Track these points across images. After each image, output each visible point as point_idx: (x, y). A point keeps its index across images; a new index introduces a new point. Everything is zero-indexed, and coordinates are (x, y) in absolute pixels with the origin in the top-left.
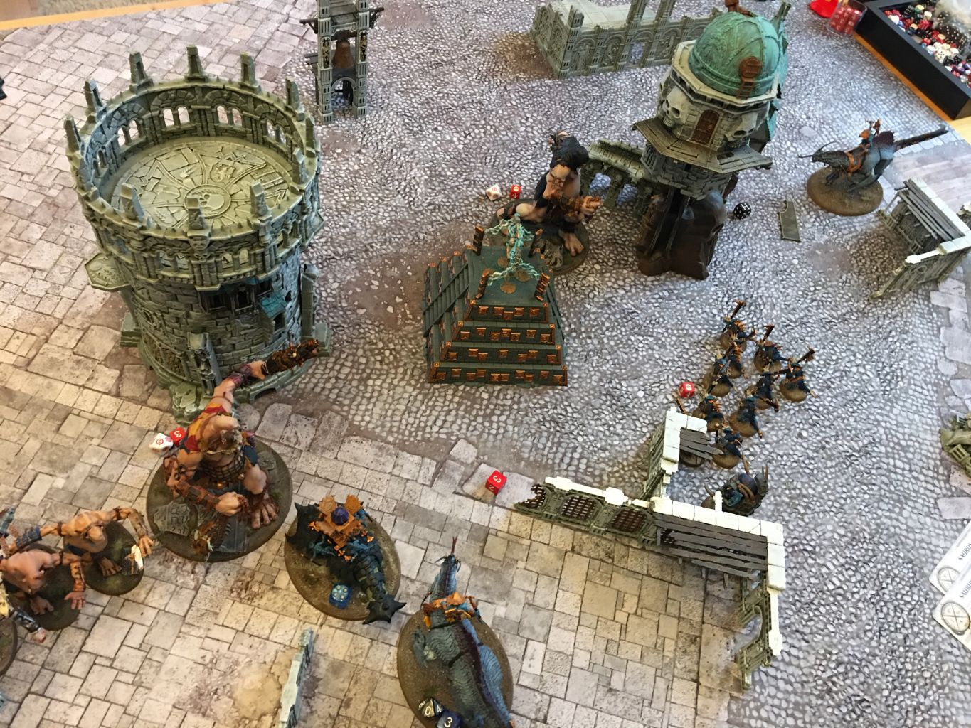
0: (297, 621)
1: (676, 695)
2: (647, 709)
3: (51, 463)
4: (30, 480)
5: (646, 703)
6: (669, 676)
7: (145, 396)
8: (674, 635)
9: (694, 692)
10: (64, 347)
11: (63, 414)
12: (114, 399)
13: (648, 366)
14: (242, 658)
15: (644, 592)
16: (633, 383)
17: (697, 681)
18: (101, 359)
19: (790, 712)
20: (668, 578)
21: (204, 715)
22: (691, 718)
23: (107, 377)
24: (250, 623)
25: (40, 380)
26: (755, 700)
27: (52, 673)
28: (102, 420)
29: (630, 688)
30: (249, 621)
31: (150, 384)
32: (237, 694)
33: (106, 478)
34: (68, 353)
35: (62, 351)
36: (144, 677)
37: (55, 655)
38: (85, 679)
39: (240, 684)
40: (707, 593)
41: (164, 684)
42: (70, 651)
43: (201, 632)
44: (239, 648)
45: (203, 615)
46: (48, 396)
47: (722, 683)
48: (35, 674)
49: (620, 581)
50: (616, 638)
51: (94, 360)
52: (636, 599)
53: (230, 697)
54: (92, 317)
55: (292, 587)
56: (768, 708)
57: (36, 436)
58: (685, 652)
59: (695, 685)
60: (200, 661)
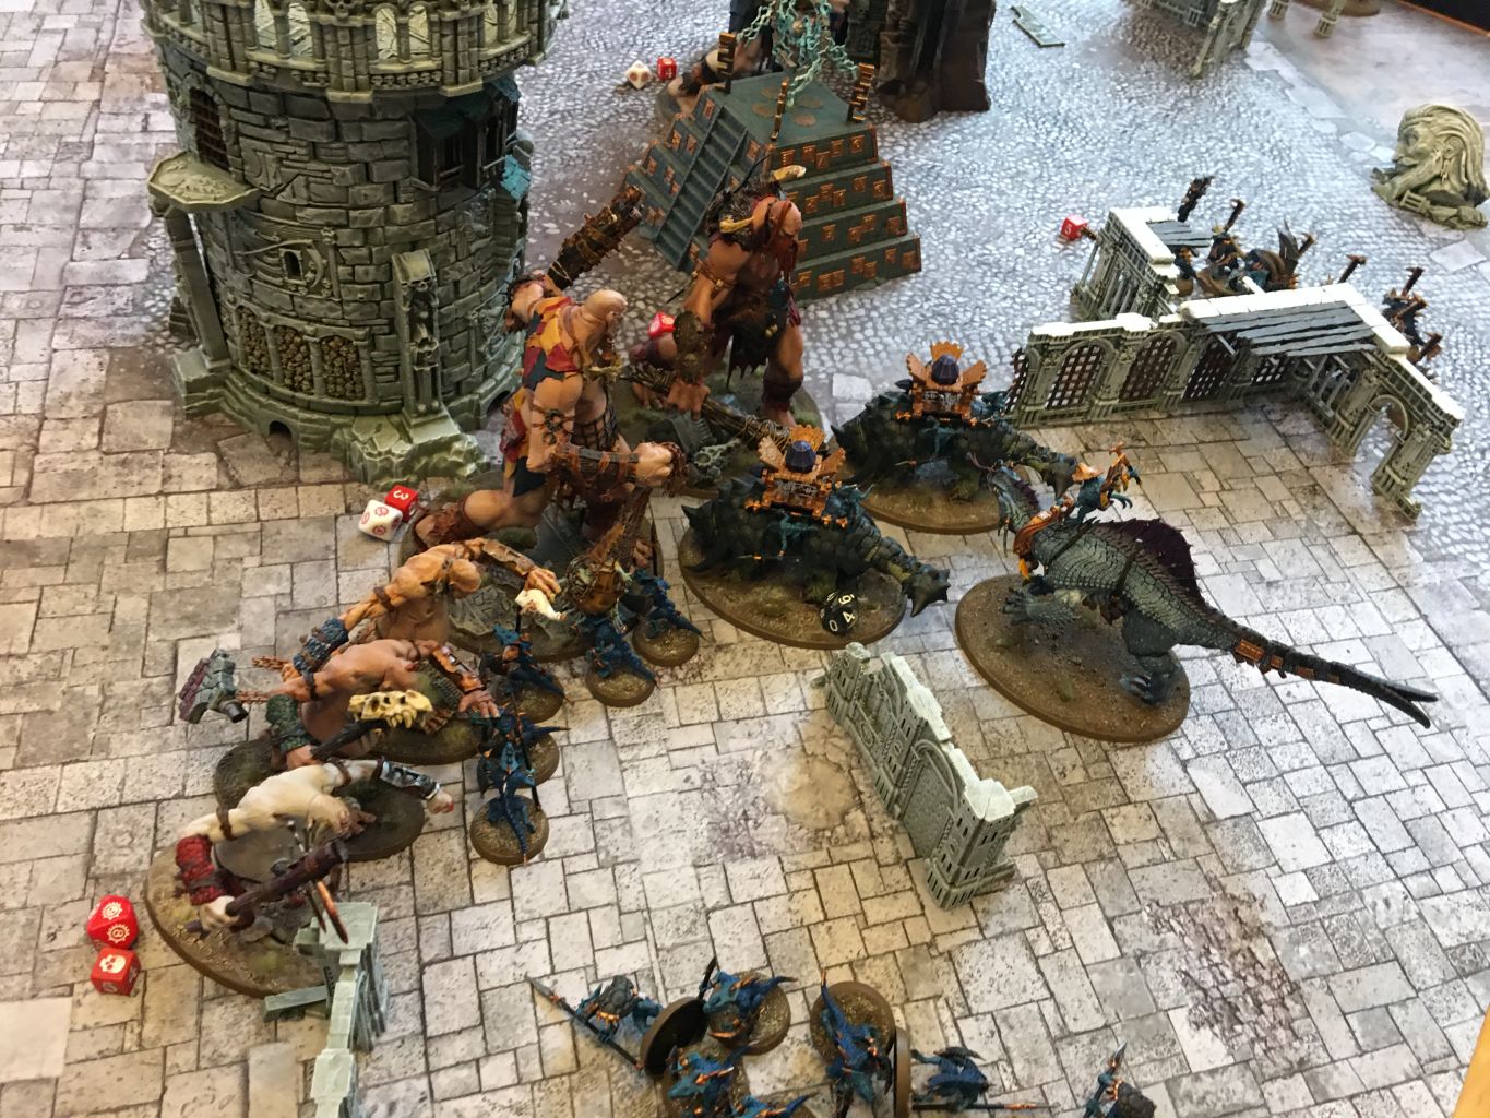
0: (791, 676)
1: (1345, 557)
2: (1329, 587)
3: (191, 619)
4: (168, 657)
5: (1321, 579)
6: (1320, 540)
7: (291, 474)
8: (1286, 494)
9: (1362, 546)
10: (78, 450)
11: (156, 544)
12: (236, 495)
13: (1001, 219)
14: (748, 756)
15: (1213, 463)
16: (999, 242)
17: (1355, 532)
18: (166, 446)
19: (1479, 522)
20: (1227, 437)
21: (754, 855)
22: (1384, 574)
23: (199, 467)
24: (723, 705)
25: (69, 510)
26: (1434, 525)
27: (445, 916)
28: (237, 529)
29: (1290, 572)
30: (718, 704)
31: (285, 454)
32: (781, 804)
33: (313, 604)
34: (94, 456)
35: (80, 457)
36: (612, 850)
37: (426, 889)
38: (512, 898)
39: (776, 791)
40: (1284, 436)
41: (654, 844)
42: (449, 870)
43: (655, 749)
44: (733, 744)
45: (638, 725)
46: (102, 528)
47: (1384, 524)
48: (412, 932)
49: (1174, 462)
50: (1225, 524)
51: (152, 452)
52: (1211, 474)
53: (775, 813)
54: (97, 394)
55: (747, 635)
56: (1453, 528)
57: (129, 592)
58: (1315, 507)
59: (1357, 537)
60: (687, 786)
